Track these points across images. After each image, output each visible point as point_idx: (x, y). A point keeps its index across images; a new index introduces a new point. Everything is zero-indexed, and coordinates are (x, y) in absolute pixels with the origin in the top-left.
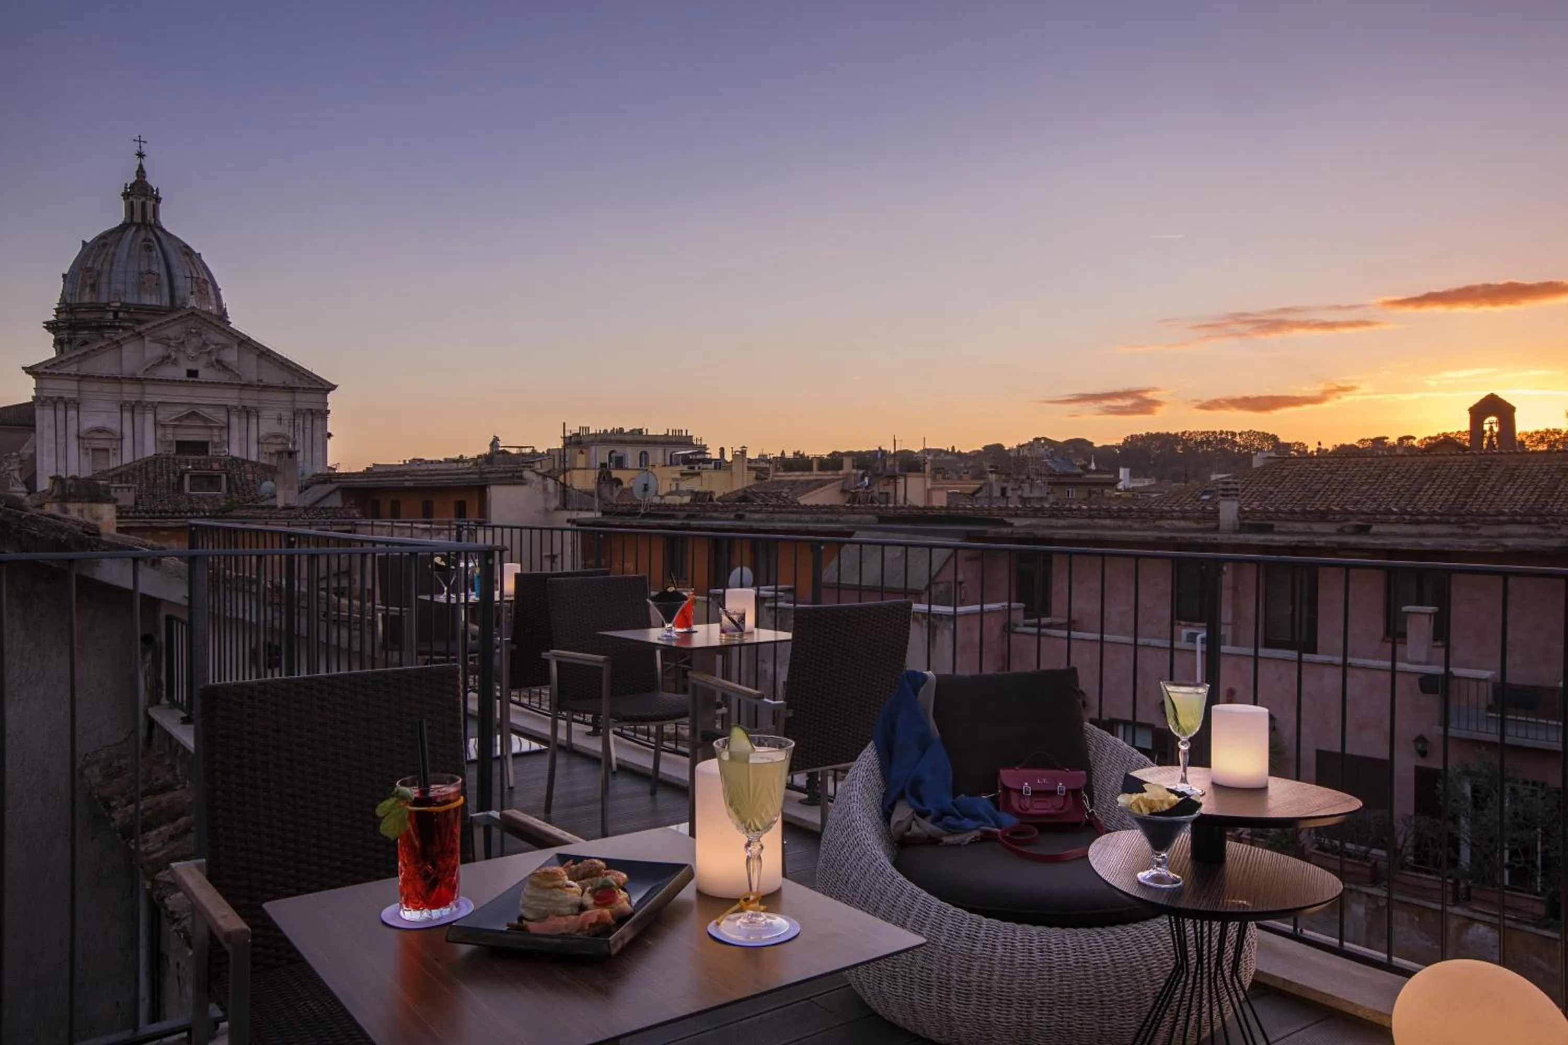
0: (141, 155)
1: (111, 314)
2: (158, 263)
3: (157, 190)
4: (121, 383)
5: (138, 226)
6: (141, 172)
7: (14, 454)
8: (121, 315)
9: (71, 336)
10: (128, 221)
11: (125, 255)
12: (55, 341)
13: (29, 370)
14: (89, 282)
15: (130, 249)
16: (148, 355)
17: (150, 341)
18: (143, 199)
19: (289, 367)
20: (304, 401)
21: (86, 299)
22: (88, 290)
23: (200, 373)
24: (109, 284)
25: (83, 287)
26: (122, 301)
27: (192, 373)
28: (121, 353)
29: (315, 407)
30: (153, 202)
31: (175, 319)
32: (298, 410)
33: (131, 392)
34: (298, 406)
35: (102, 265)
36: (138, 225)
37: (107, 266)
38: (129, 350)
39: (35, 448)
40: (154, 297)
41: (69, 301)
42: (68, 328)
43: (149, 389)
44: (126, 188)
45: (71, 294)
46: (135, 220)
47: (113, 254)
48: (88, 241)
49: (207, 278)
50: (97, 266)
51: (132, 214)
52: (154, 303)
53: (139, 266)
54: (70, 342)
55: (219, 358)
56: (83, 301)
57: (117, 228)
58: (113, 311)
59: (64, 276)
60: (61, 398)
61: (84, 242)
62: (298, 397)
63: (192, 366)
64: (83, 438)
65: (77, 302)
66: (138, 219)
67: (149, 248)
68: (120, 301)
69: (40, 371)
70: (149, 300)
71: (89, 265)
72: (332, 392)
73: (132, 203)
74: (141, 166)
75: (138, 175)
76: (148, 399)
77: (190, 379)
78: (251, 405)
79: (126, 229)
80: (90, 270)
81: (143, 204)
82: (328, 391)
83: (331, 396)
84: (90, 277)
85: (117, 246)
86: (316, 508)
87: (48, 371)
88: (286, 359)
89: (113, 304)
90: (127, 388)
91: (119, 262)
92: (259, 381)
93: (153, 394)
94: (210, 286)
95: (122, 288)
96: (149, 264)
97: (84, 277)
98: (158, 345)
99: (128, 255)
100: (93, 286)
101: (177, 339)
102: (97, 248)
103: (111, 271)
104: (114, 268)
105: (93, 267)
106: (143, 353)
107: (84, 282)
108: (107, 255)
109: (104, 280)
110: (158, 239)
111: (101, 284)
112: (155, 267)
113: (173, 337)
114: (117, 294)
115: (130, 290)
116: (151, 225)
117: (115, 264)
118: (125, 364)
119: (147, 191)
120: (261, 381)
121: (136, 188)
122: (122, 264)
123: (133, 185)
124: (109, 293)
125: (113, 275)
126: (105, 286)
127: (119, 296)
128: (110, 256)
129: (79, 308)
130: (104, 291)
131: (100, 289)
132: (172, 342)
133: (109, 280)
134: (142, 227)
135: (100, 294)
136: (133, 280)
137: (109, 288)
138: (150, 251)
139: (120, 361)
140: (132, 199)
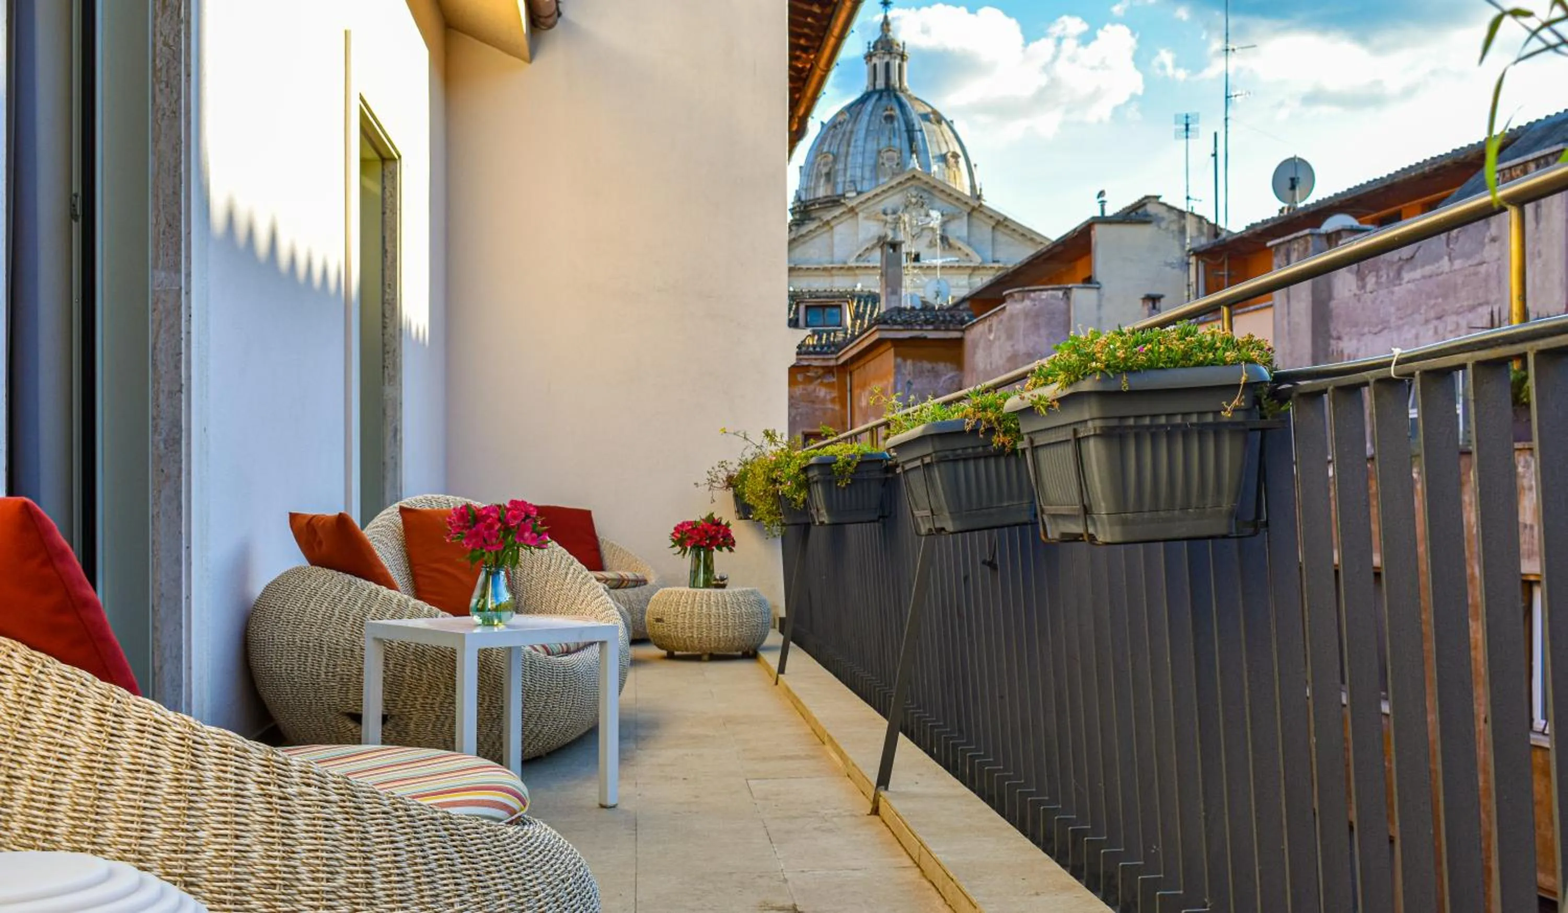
2: (900, 138)
3: (904, 44)
5: (880, 94)
6: (885, 25)
10: (870, 89)
11: (864, 132)
14: (825, 170)
15: (869, 121)
16: (862, 236)
17: (866, 218)
18: (887, 58)
21: (821, 192)
22: (822, 181)
23: (922, 256)
24: (845, 170)
25: (818, 177)
26: (859, 189)
27: (913, 257)
30: (898, 61)
31: (892, 187)
33: (842, 285)
35: (838, 148)
36: (881, 92)
37: (843, 148)
38: (840, 231)
41: (803, 198)
43: (863, 280)
44: (869, 48)
45: (806, 190)
46: (878, 87)
47: (851, 132)
48: (826, 122)
49: (959, 152)
50: (834, 149)
51: (875, 79)
53: (878, 144)
55: (945, 235)
56: (817, 196)
57: (857, 100)
59: (801, 167)
61: (822, 123)
63: (912, 246)
65: (812, 197)
66: (880, 84)
67: (890, 118)
68: (855, 190)
73: (875, 66)
74: (886, 17)
75: (882, 29)
77: (911, 264)
79: (867, 100)
80: (827, 155)
81: (887, 65)
84: (825, 164)
85: (855, 123)
89: (848, 195)
90: (838, 281)
91: (856, 141)
94: (962, 160)
95: (858, 173)
96: (890, 139)
97: (819, 165)
98: (875, 223)
99: (867, 130)
100: (828, 175)
101: (894, 213)
102: (835, 127)
103: (847, 153)
104: (851, 149)
105: (828, 152)
106: (857, 234)
107: (819, 171)
108: (844, 134)
109: (840, 166)
110: (902, 106)
111: (837, 171)
112: (896, 142)
113: (889, 211)
114: (853, 182)
115: (867, 175)
116: (895, 90)
117: (852, 144)
118: (836, 250)
119: (891, 47)
120: (998, 262)
121: (879, 46)
122: (860, 143)
123: (876, 43)
124: (844, 182)
125: (850, 158)
126: (841, 173)
127: (855, 184)
128: (847, 135)
129: (813, 204)
130: (840, 179)
131: (835, 177)
132: (889, 218)
133: (846, 165)
134: (885, 94)
135: (835, 185)
136: (872, 162)
137: (845, 175)
138: (892, 122)
139: (831, 247)
140: (875, 60)
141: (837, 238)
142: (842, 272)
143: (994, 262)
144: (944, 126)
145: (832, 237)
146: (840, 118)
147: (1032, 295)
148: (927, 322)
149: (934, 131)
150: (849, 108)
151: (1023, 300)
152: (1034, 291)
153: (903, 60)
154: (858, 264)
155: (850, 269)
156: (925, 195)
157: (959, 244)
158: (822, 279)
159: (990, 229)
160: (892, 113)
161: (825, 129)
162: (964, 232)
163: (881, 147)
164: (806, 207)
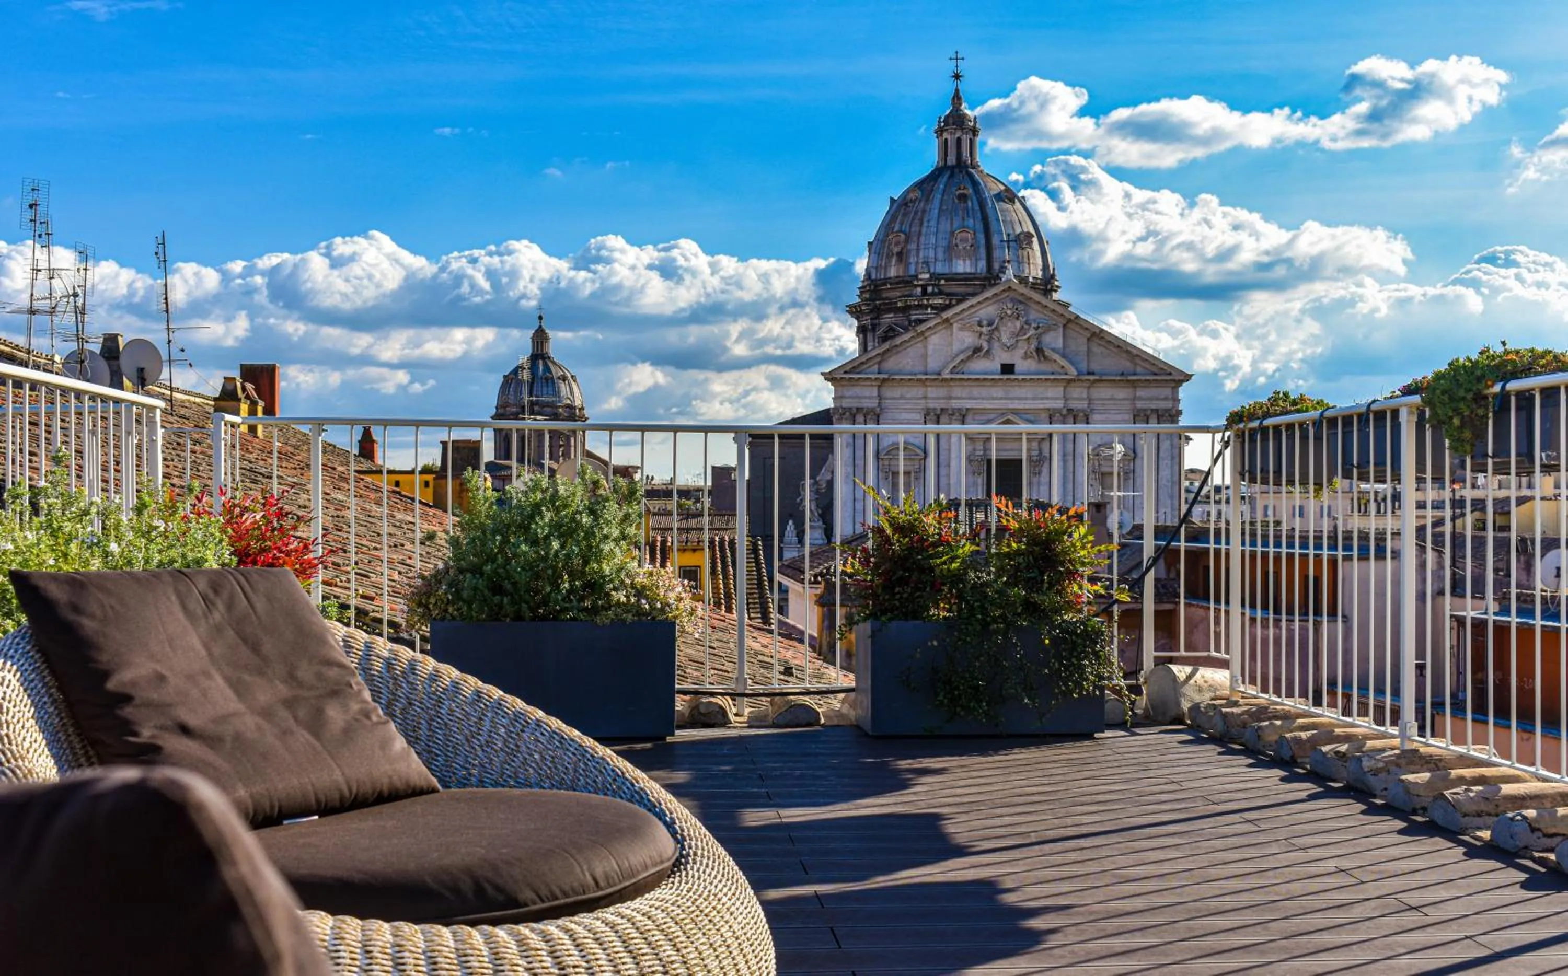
0: (957, 77)
1: (919, 289)
2: (974, 219)
3: (974, 120)
4: (925, 386)
5: (952, 171)
6: (957, 98)
7: (812, 481)
8: (930, 289)
9: (875, 322)
10: (941, 165)
11: (936, 211)
12: (858, 328)
13: (829, 376)
14: (896, 250)
15: (942, 200)
16: (956, 347)
17: (961, 329)
18: (958, 134)
19: (1128, 352)
20: (1150, 397)
21: (893, 272)
22: (894, 261)
23: (1016, 367)
24: (918, 250)
25: (889, 256)
26: (932, 270)
27: (1008, 369)
29: (1163, 405)
30: (970, 136)
31: (987, 298)
32: (1139, 410)
33: (935, 396)
34: (1140, 405)
35: (910, 228)
36: (952, 169)
37: (916, 228)
38: (935, 341)
39: (833, 472)
40: (968, 262)
41: (873, 277)
42: (871, 311)
43: (957, 391)
44: (940, 122)
45: (876, 268)
46: (949, 163)
47: (924, 211)
48: (896, 197)
49: (1032, 231)
50: (905, 228)
51: (946, 155)
52: (968, 270)
53: (952, 224)
54: (873, 330)
55: (1040, 346)
56: (888, 276)
57: (928, 176)
58: (922, 286)
59: (870, 244)
60: (859, 410)
61: (892, 199)
62: (1140, 393)
63: (1006, 358)
64: (882, 459)
65: (882, 276)
66: (952, 160)
67: (963, 198)
68: (929, 272)
69: (838, 376)
70: (962, 266)
72: (1184, 384)
73: (946, 141)
74: (957, 91)
75: (953, 104)
76: (955, 404)
77: (1005, 377)
78: (1080, 407)
79: (938, 176)
80: (897, 233)
81: (959, 141)
82: (1179, 383)
83: (1184, 392)
84: (897, 244)
85: (927, 201)
87: (847, 376)
88: (1125, 342)
89: (920, 276)
90: (932, 392)
91: (929, 221)
93: (963, 399)
94: (1035, 240)
95: (932, 254)
96: (963, 219)
97: (890, 244)
98: (967, 334)
99: (940, 210)
100: (900, 254)
101: (990, 324)
102: (906, 204)
103: (920, 234)
104: (924, 230)
105: (901, 231)
106: (951, 344)
107: (890, 250)
108: (916, 213)
109: (913, 246)
110: (975, 184)
111: (909, 251)
112: (970, 222)
113: (985, 323)
114: (926, 263)
115: (940, 256)
116: (967, 167)
117: (925, 224)
118: (929, 360)
119: (963, 123)
120: (1093, 374)
121: (951, 121)
122: (933, 223)
123: (947, 117)
124: (917, 263)
125: (922, 239)
126: (914, 253)
127: (928, 265)
128: (919, 213)
129: (885, 284)
130: (912, 260)
131: (908, 257)
132: (984, 330)
133: (918, 245)
134: (957, 170)
135: (907, 265)
136: (945, 243)
137: (918, 256)
138: (965, 202)
139: (925, 356)
140: (945, 135)
141: (930, 348)
142: (937, 383)
143: (1089, 373)
144: (1018, 204)
145: (926, 347)
146: (912, 196)
149: (1007, 210)
150: (920, 185)
153: (974, 135)
154: (953, 376)
155: (944, 380)
156: (1021, 307)
157: (1056, 357)
158: (915, 389)
159: (1085, 340)
160: (965, 192)
161: (895, 206)
162: (1059, 343)
163: (955, 226)
164: (876, 286)
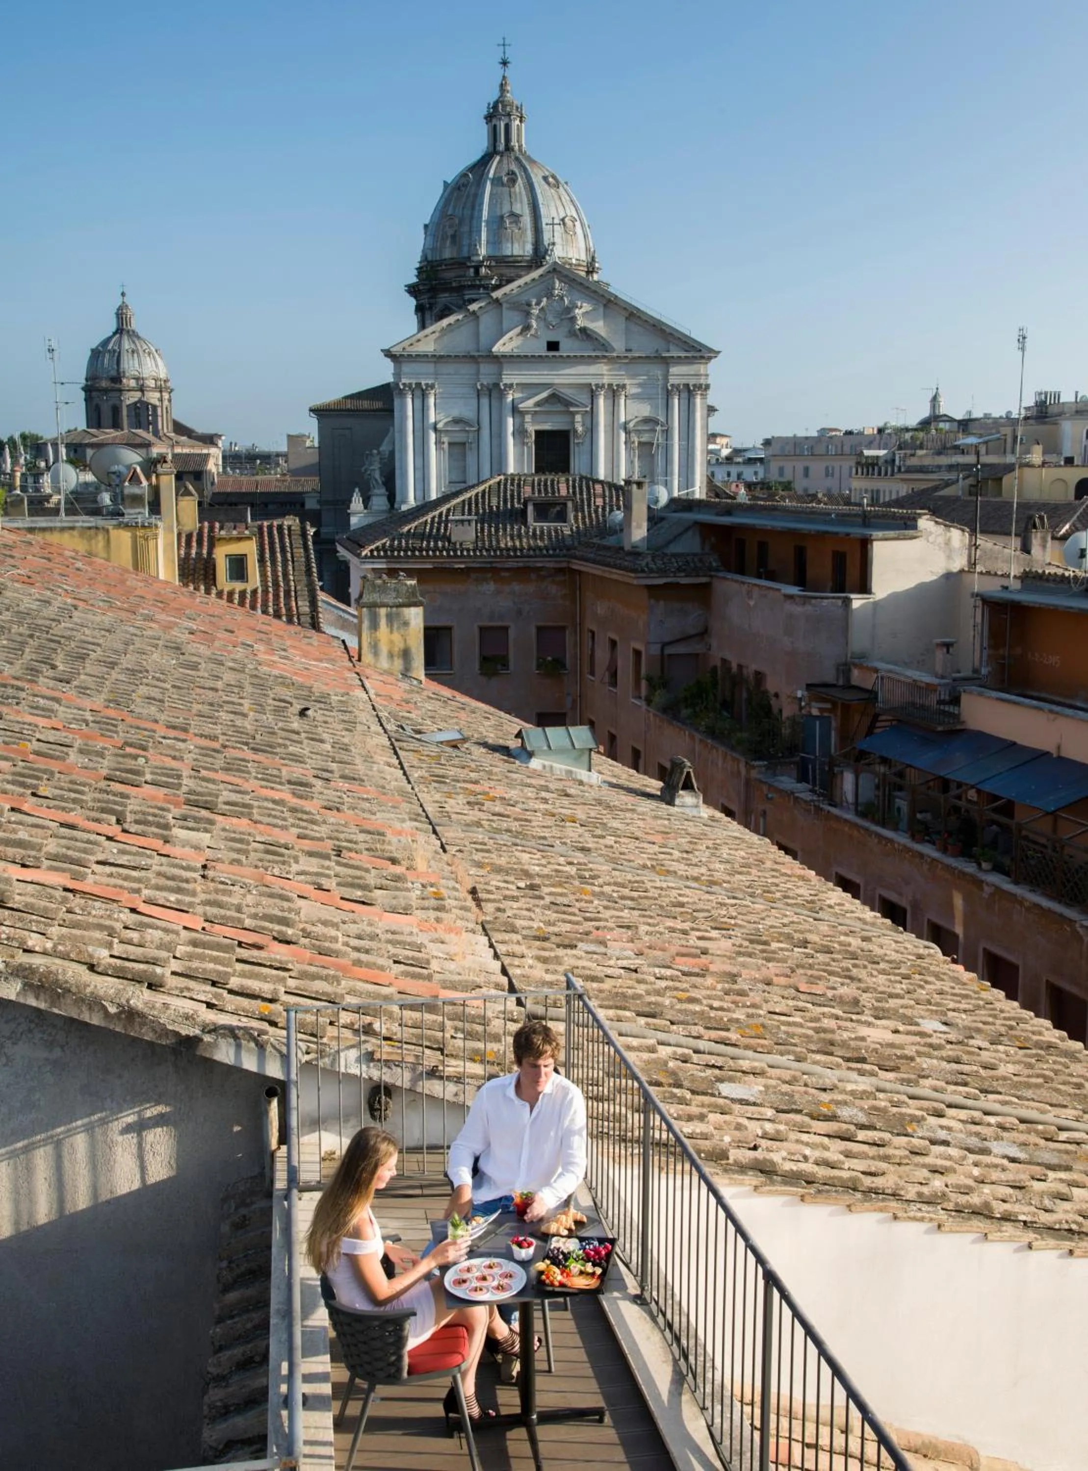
0: (505, 63)
1: (472, 270)
2: (521, 202)
3: (521, 106)
4: (478, 363)
5: (502, 154)
6: (504, 85)
7: (375, 451)
8: (482, 270)
9: (432, 301)
10: (491, 149)
11: (487, 195)
12: (417, 306)
13: (388, 354)
14: (450, 232)
15: (492, 186)
16: (506, 326)
17: (508, 309)
18: (506, 120)
19: (662, 331)
20: (681, 374)
21: (448, 253)
22: (448, 242)
23: (561, 346)
24: (470, 233)
25: (444, 239)
27: (553, 346)
28: (478, 325)
29: (693, 381)
30: (516, 122)
31: (534, 279)
32: (672, 386)
33: (489, 372)
34: (672, 381)
35: (463, 211)
37: (467, 212)
38: (486, 319)
39: (394, 443)
40: (517, 244)
41: (429, 257)
42: (429, 291)
43: (507, 367)
44: (488, 108)
45: (433, 250)
46: (498, 147)
47: (475, 195)
48: (449, 181)
49: (575, 215)
50: (458, 212)
51: (495, 140)
52: (517, 252)
53: (502, 209)
54: (431, 308)
56: (443, 257)
57: (478, 161)
58: (474, 267)
59: (426, 226)
60: (418, 384)
61: (445, 183)
62: (673, 370)
63: (553, 336)
64: (441, 431)
65: (438, 258)
66: (500, 144)
67: (511, 183)
68: (481, 254)
69: (399, 353)
70: (510, 248)
71: (449, 213)
72: (713, 360)
73: (494, 126)
75: (500, 90)
76: (506, 380)
77: (551, 354)
78: (618, 382)
79: (489, 159)
80: (451, 217)
81: (507, 127)
82: (710, 358)
83: (712, 365)
84: (451, 226)
85: (478, 185)
86: (666, 555)
87: (406, 352)
88: (659, 321)
89: (473, 258)
90: (485, 368)
92: (627, 350)
93: (511, 375)
94: (578, 224)
96: (512, 203)
97: (444, 226)
98: (516, 313)
99: (491, 194)
100: (454, 237)
101: (536, 304)
102: (459, 189)
103: (472, 217)
104: (476, 213)
105: (454, 214)
106: (501, 323)
107: (444, 233)
108: (468, 197)
109: (465, 229)
110: (523, 168)
111: (462, 234)
112: (519, 206)
113: (532, 302)
116: (514, 151)
117: (477, 208)
118: (480, 338)
119: (510, 108)
121: (498, 107)
123: (495, 104)
128: (471, 198)
129: (440, 265)
130: (465, 242)
131: (460, 239)
132: (532, 309)
133: (470, 227)
134: (505, 156)
135: (460, 247)
136: (495, 226)
138: (513, 185)
139: (477, 334)
140: (494, 122)
141: (482, 326)
142: (488, 360)
144: (562, 190)
146: (464, 180)
147: (813, 601)
148: (679, 570)
149: (553, 195)
150: (471, 169)
151: (804, 604)
152: (816, 598)
153: (521, 121)
154: (504, 353)
156: (565, 288)
157: (597, 335)
158: (469, 365)
159: (625, 319)
160: (513, 175)
161: (448, 190)
162: (600, 323)
163: (505, 211)
164: (432, 267)
